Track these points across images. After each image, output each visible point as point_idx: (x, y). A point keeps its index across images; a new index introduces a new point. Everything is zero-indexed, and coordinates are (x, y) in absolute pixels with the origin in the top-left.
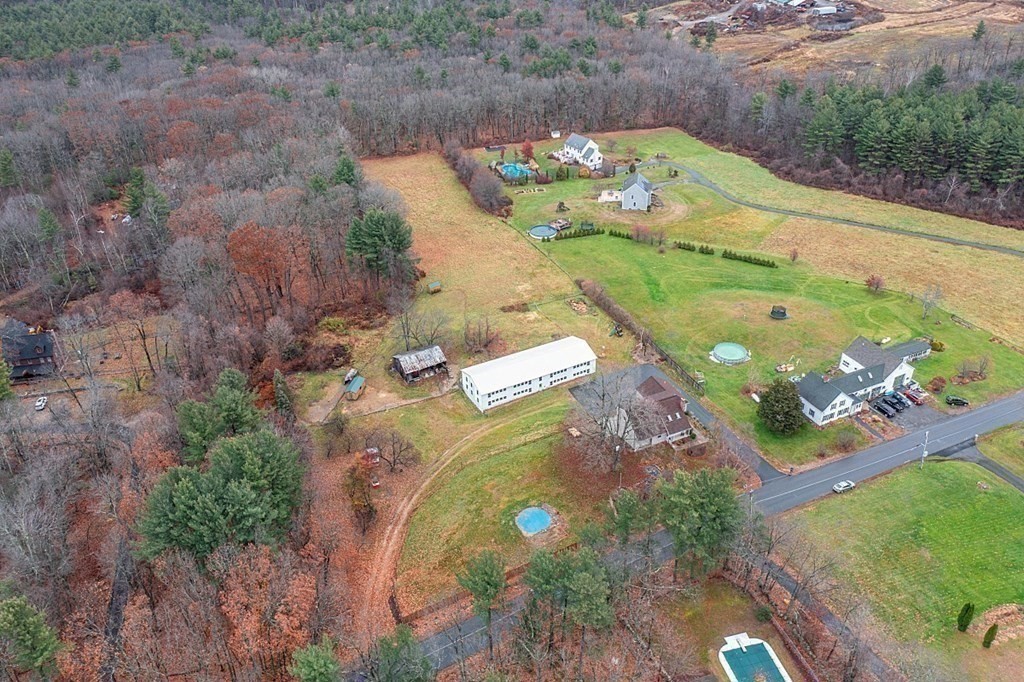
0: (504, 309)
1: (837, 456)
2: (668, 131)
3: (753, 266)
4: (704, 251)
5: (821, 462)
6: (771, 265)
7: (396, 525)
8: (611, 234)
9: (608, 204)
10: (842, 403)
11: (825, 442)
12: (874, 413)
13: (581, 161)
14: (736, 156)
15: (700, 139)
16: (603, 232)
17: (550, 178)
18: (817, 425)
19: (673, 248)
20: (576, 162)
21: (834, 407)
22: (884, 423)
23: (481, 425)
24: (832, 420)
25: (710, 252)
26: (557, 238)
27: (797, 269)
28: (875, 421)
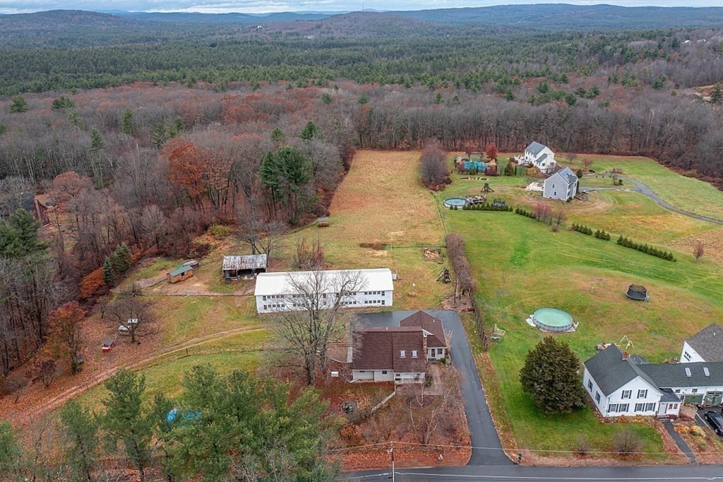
0: (362, 245)
1: (605, 461)
2: (640, 159)
3: (647, 256)
4: (602, 237)
5: (575, 461)
6: (669, 258)
7: (81, 388)
8: (517, 212)
9: (532, 192)
10: (642, 394)
11: (600, 438)
12: (699, 423)
13: (535, 164)
14: (696, 180)
15: (668, 167)
16: (511, 210)
17: (498, 172)
18: (600, 415)
19: (570, 230)
20: (531, 166)
21: (627, 395)
22: (708, 439)
23: (245, 325)
24: (625, 414)
25: (607, 238)
26: (465, 208)
27: (698, 267)
28: (692, 432)
